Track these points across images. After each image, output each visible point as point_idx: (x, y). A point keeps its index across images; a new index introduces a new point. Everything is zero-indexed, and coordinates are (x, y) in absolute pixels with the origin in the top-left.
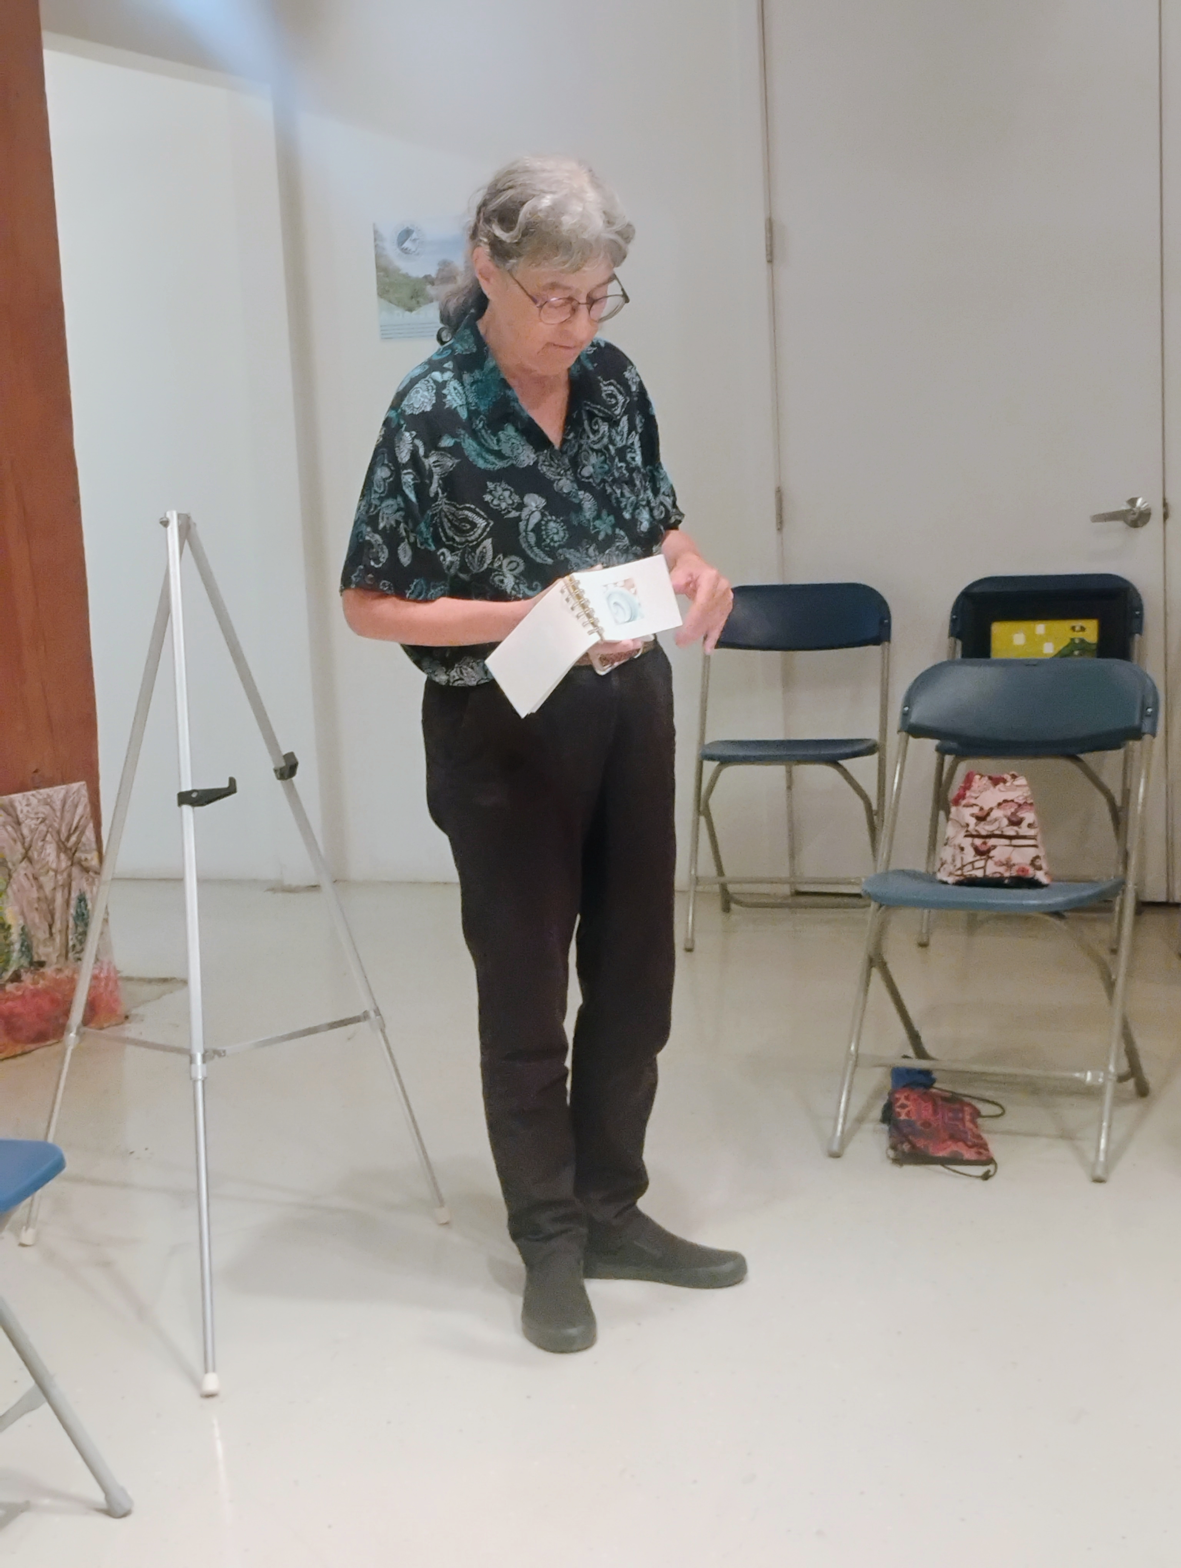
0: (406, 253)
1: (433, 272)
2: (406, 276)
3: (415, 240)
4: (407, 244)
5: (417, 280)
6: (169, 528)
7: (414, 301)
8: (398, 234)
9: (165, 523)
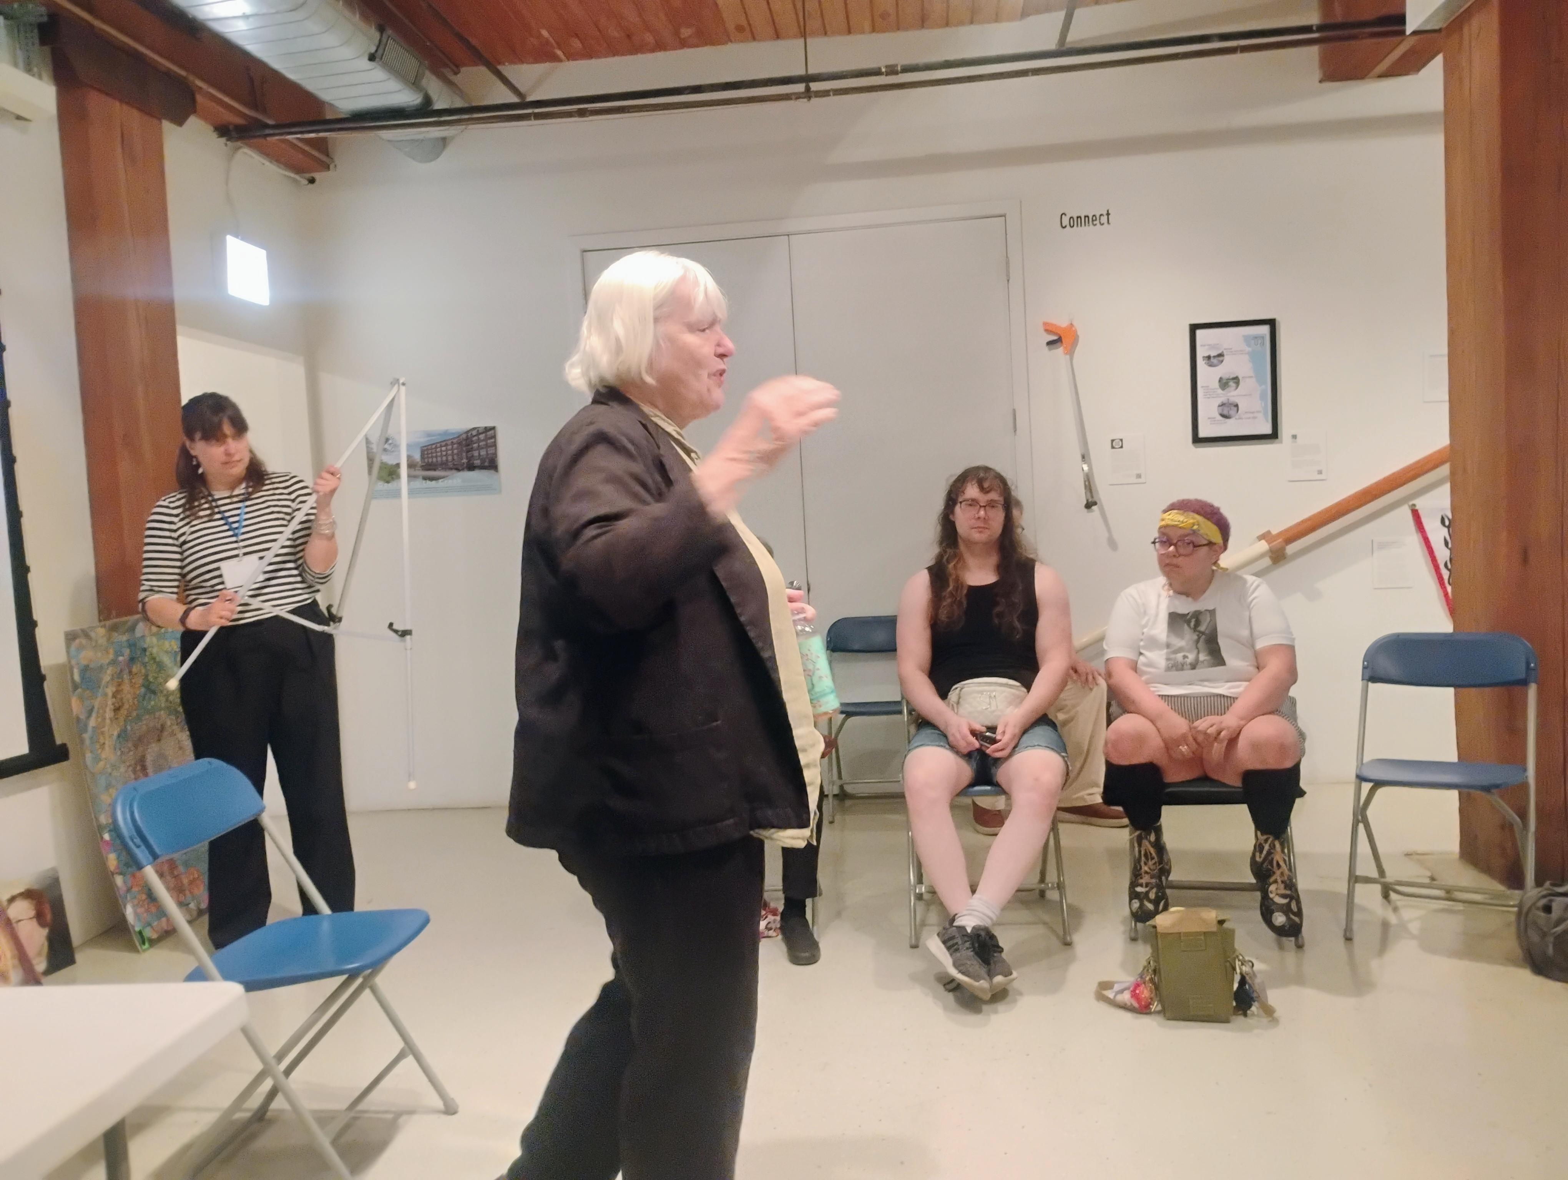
0: (384, 451)
2: (385, 464)
4: (386, 446)
5: (393, 466)
7: (390, 478)
8: (380, 441)
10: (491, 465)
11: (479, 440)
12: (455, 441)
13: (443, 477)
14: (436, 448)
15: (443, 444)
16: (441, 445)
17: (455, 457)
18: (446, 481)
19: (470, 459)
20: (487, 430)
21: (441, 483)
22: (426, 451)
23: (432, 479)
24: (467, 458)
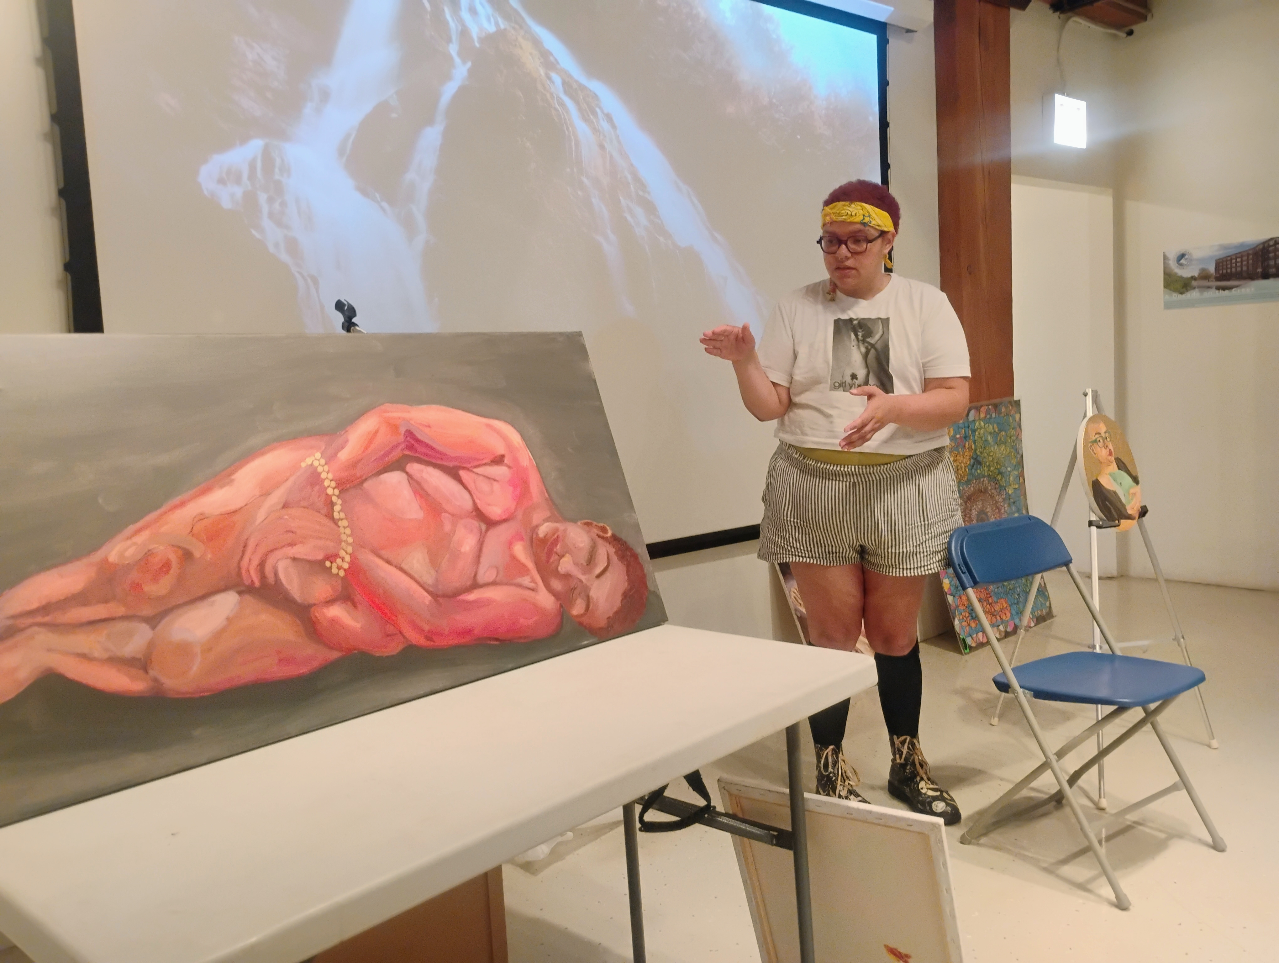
0: (1181, 266)
1: (1196, 274)
2: (1181, 277)
3: (1186, 259)
4: (1183, 261)
5: (1187, 279)
7: (1184, 289)
8: (1177, 257)
11: (1276, 250)
12: (1251, 252)
13: (1237, 286)
14: (1231, 260)
15: (1239, 255)
16: (1236, 257)
17: (1250, 268)
18: (1239, 290)
19: (1265, 268)
21: (1234, 292)
22: (1220, 263)
23: (1224, 288)
24: (1262, 267)
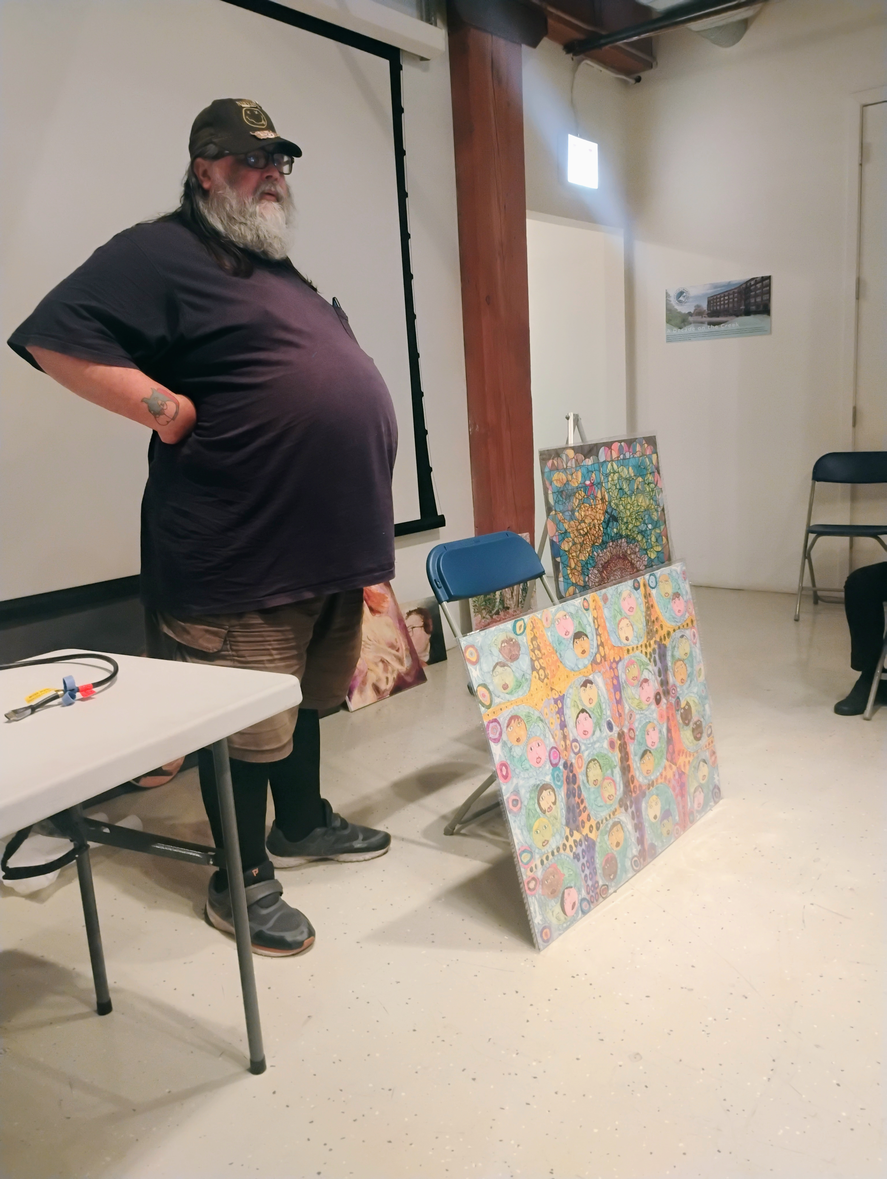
1: (692, 310)
2: (680, 313)
5: (685, 314)
6: (569, 420)
7: (682, 324)
9: (568, 418)
10: (765, 309)
11: (756, 289)
12: (736, 290)
13: (724, 322)
14: (721, 297)
15: (726, 294)
16: (724, 295)
17: (736, 305)
18: (726, 325)
19: (747, 305)
20: (763, 279)
21: (722, 327)
22: (712, 300)
23: (715, 324)
24: (745, 305)
